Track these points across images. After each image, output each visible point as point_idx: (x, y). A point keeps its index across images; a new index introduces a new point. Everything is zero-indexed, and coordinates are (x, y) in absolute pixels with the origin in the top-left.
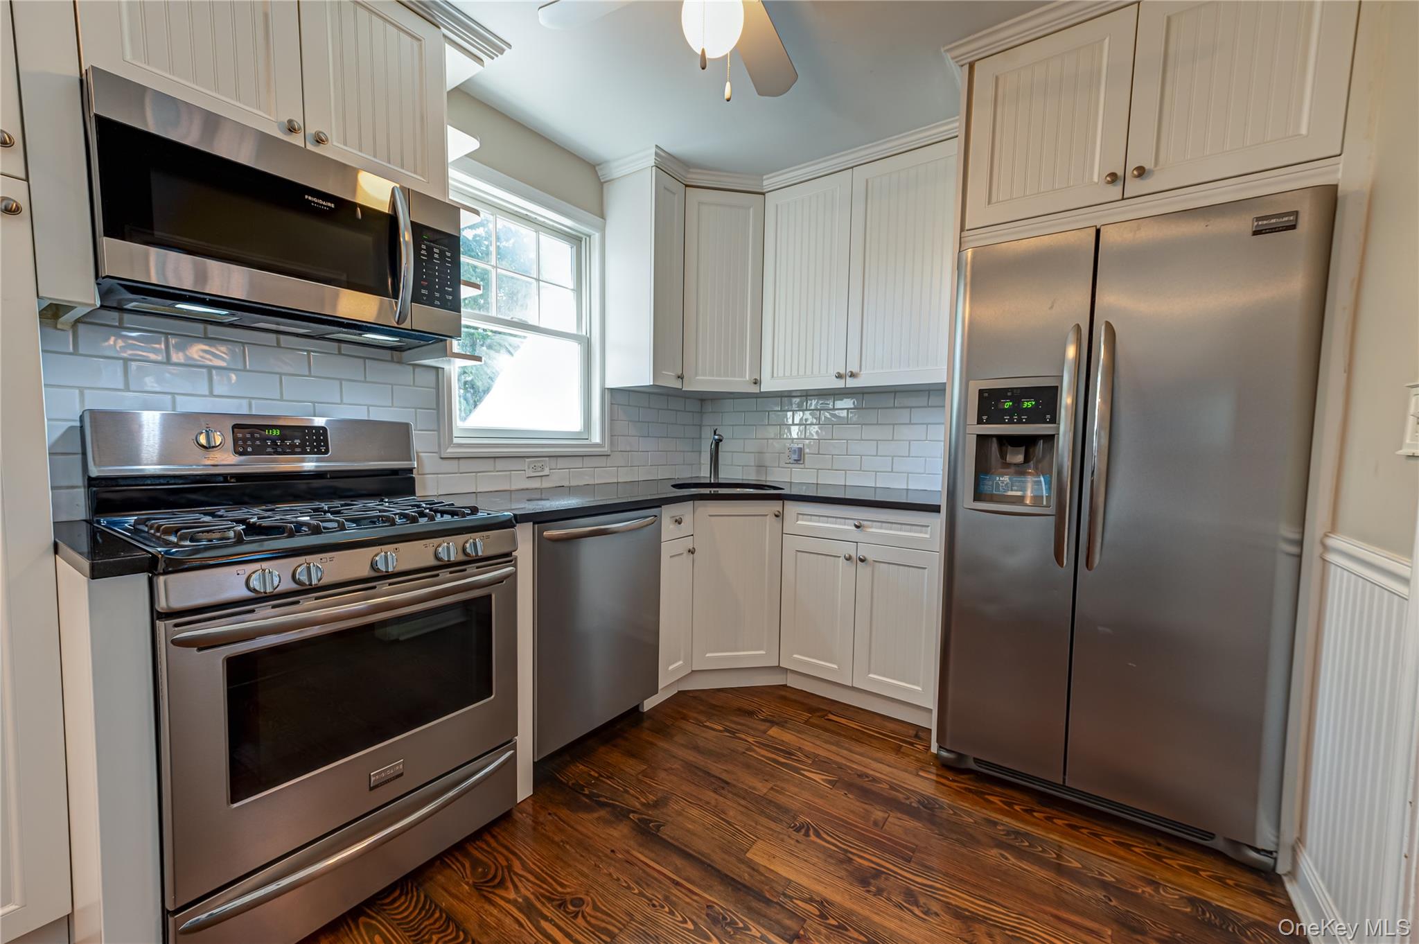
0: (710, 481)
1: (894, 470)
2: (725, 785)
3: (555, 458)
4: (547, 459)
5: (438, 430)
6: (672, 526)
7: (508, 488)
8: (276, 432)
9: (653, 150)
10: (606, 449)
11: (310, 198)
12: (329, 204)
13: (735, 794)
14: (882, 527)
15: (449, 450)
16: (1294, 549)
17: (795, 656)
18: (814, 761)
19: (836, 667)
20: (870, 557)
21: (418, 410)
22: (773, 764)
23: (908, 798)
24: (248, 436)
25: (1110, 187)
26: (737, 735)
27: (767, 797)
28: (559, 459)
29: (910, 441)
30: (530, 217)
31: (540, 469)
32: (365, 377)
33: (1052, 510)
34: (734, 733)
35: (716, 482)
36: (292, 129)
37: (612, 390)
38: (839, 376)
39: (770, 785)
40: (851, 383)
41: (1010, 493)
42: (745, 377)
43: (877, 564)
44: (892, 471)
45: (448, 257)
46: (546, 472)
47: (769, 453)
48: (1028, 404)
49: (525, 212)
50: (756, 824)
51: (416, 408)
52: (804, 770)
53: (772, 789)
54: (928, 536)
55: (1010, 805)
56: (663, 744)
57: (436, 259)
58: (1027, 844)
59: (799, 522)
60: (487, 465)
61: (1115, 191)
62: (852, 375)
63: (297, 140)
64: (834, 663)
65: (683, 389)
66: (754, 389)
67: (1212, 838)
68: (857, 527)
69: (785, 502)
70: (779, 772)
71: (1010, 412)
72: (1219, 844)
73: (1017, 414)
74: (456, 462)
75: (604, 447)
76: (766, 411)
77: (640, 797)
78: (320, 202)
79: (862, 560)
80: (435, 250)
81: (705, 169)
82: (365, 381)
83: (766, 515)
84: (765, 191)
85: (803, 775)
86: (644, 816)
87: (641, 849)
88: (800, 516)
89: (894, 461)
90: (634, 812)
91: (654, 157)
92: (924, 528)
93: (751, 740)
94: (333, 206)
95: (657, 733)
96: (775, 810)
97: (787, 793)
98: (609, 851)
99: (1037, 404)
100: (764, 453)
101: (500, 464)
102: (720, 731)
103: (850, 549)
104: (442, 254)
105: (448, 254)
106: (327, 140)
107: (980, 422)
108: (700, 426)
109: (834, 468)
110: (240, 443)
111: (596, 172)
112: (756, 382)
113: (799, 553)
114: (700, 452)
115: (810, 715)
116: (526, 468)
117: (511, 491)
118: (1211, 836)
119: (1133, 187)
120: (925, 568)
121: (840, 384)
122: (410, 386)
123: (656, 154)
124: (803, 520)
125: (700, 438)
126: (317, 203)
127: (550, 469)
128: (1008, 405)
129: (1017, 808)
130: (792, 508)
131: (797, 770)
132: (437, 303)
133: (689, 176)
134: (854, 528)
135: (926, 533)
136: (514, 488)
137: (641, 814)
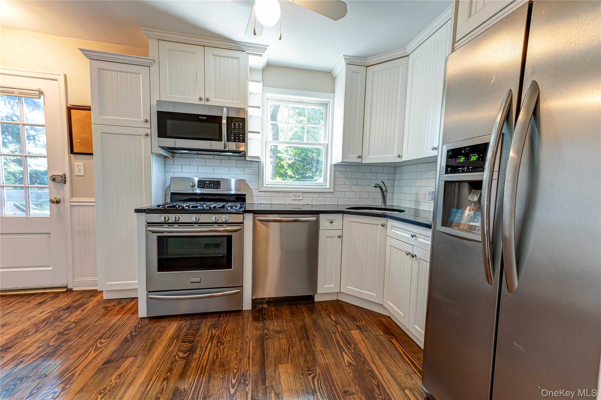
0: (382, 207)
2: (306, 339)
3: (306, 193)
4: (302, 193)
5: (258, 182)
6: (328, 224)
7: (284, 203)
8: (208, 182)
9: (343, 58)
10: (331, 190)
11: (200, 117)
12: (205, 118)
13: (305, 344)
15: (262, 189)
18: (355, 353)
19: (402, 314)
21: (252, 176)
22: (335, 343)
24: (201, 183)
26: (337, 325)
27: (315, 352)
28: (307, 193)
30: (303, 101)
31: (298, 197)
32: (236, 166)
36: (201, 99)
37: (334, 165)
38: (434, 149)
39: (323, 349)
42: (394, 154)
45: (241, 125)
46: (301, 198)
49: (300, 100)
50: (297, 358)
51: (251, 175)
52: (345, 352)
53: (321, 351)
56: (305, 315)
57: (237, 127)
60: (277, 194)
63: (203, 103)
65: (362, 163)
66: (399, 160)
70: (334, 347)
74: (264, 193)
75: (331, 189)
76: (421, 171)
77: (275, 326)
78: (203, 118)
79: (413, 257)
80: (237, 124)
81: (374, 56)
82: (236, 167)
83: (378, 225)
84: (408, 54)
85: (342, 354)
86: (268, 333)
87: (254, 341)
88: (393, 227)
90: (268, 330)
91: (344, 61)
93: (340, 329)
94: (206, 118)
95: (309, 310)
97: (325, 356)
98: (247, 336)
100: (419, 194)
101: (281, 194)
102: (333, 321)
104: (239, 125)
105: (241, 124)
106: (210, 100)
108: (394, 180)
110: (199, 185)
111: (332, 74)
112: (400, 156)
113: (392, 247)
114: (393, 193)
115: (383, 334)
116: (292, 196)
117: (285, 204)
121: (434, 154)
122: (250, 168)
123: (345, 59)
124: (393, 230)
125: (394, 186)
126: (202, 118)
127: (303, 197)
130: (390, 222)
131: (342, 350)
132: (237, 141)
133: (367, 62)
134: (412, 237)
136: (287, 203)
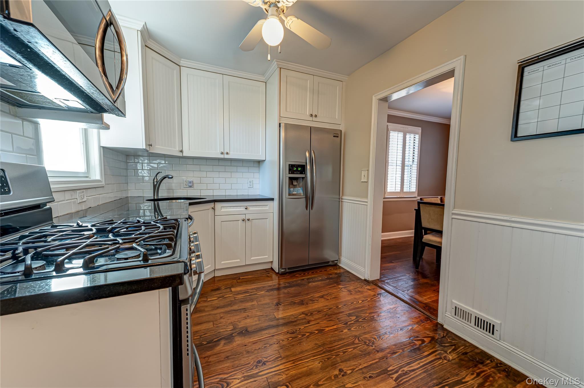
0: (154, 198)
1: (232, 189)
4: (85, 190)
7: (72, 211)
10: (103, 183)
14: (254, 208)
16: (338, 200)
17: (222, 262)
18: (256, 290)
20: (251, 219)
21: (28, 156)
23: (285, 285)
25: (310, 117)
26: (225, 297)
28: (88, 190)
29: (237, 178)
31: (83, 197)
33: (304, 197)
34: (223, 297)
35: (158, 198)
37: (103, 147)
38: (222, 153)
40: (226, 156)
41: (294, 193)
42: (176, 149)
43: (252, 220)
44: (231, 189)
46: (85, 199)
47: (174, 183)
48: (299, 169)
52: (257, 293)
54: (268, 208)
55: (300, 275)
58: (312, 280)
59: (222, 210)
61: (311, 119)
62: (227, 153)
64: (238, 259)
66: (180, 154)
67: (329, 263)
68: (246, 209)
69: (215, 203)
71: (296, 171)
72: (331, 263)
73: (297, 172)
75: (102, 181)
77: (227, 330)
79: (248, 220)
83: (209, 209)
84: (180, 65)
85: (258, 294)
86: (238, 332)
88: (222, 208)
89: (232, 185)
91: (142, 27)
92: (266, 206)
96: (266, 305)
97: (262, 300)
99: (301, 169)
102: (218, 299)
103: (243, 217)
107: (289, 173)
108: (127, 170)
109: (208, 189)
112: (182, 151)
113: (222, 222)
116: (77, 197)
118: (329, 262)
119: (314, 119)
120: (267, 218)
121: (222, 156)
122: (21, 136)
124: (223, 209)
127: (86, 197)
128: (295, 169)
129: (302, 275)
130: (218, 205)
133: (149, 42)
134: (245, 209)
135: (267, 207)
137: (236, 332)
